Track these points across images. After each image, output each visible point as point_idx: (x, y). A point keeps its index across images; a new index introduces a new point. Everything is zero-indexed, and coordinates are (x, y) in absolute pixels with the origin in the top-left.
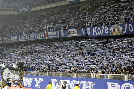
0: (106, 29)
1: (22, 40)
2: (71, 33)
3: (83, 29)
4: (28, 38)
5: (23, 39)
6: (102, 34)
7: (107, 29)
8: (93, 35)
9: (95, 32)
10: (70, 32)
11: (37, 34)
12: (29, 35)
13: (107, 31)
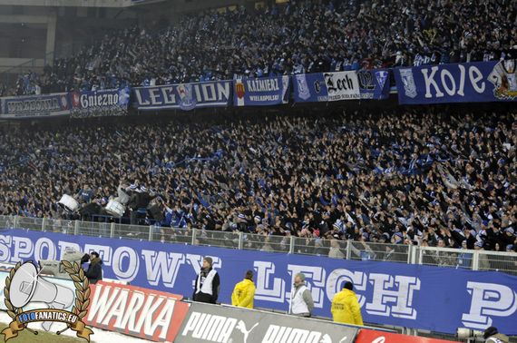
0: (475, 75)
1: (151, 105)
2: (336, 86)
3: (382, 73)
4: (170, 99)
5: (154, 102)
6: (461, 93)
7: (480, 77)
8: (428, 95)
9: (432, 86)
10: (330, 83)
11: (204, 87)
12: (174, 88)
13: (479, 84)
